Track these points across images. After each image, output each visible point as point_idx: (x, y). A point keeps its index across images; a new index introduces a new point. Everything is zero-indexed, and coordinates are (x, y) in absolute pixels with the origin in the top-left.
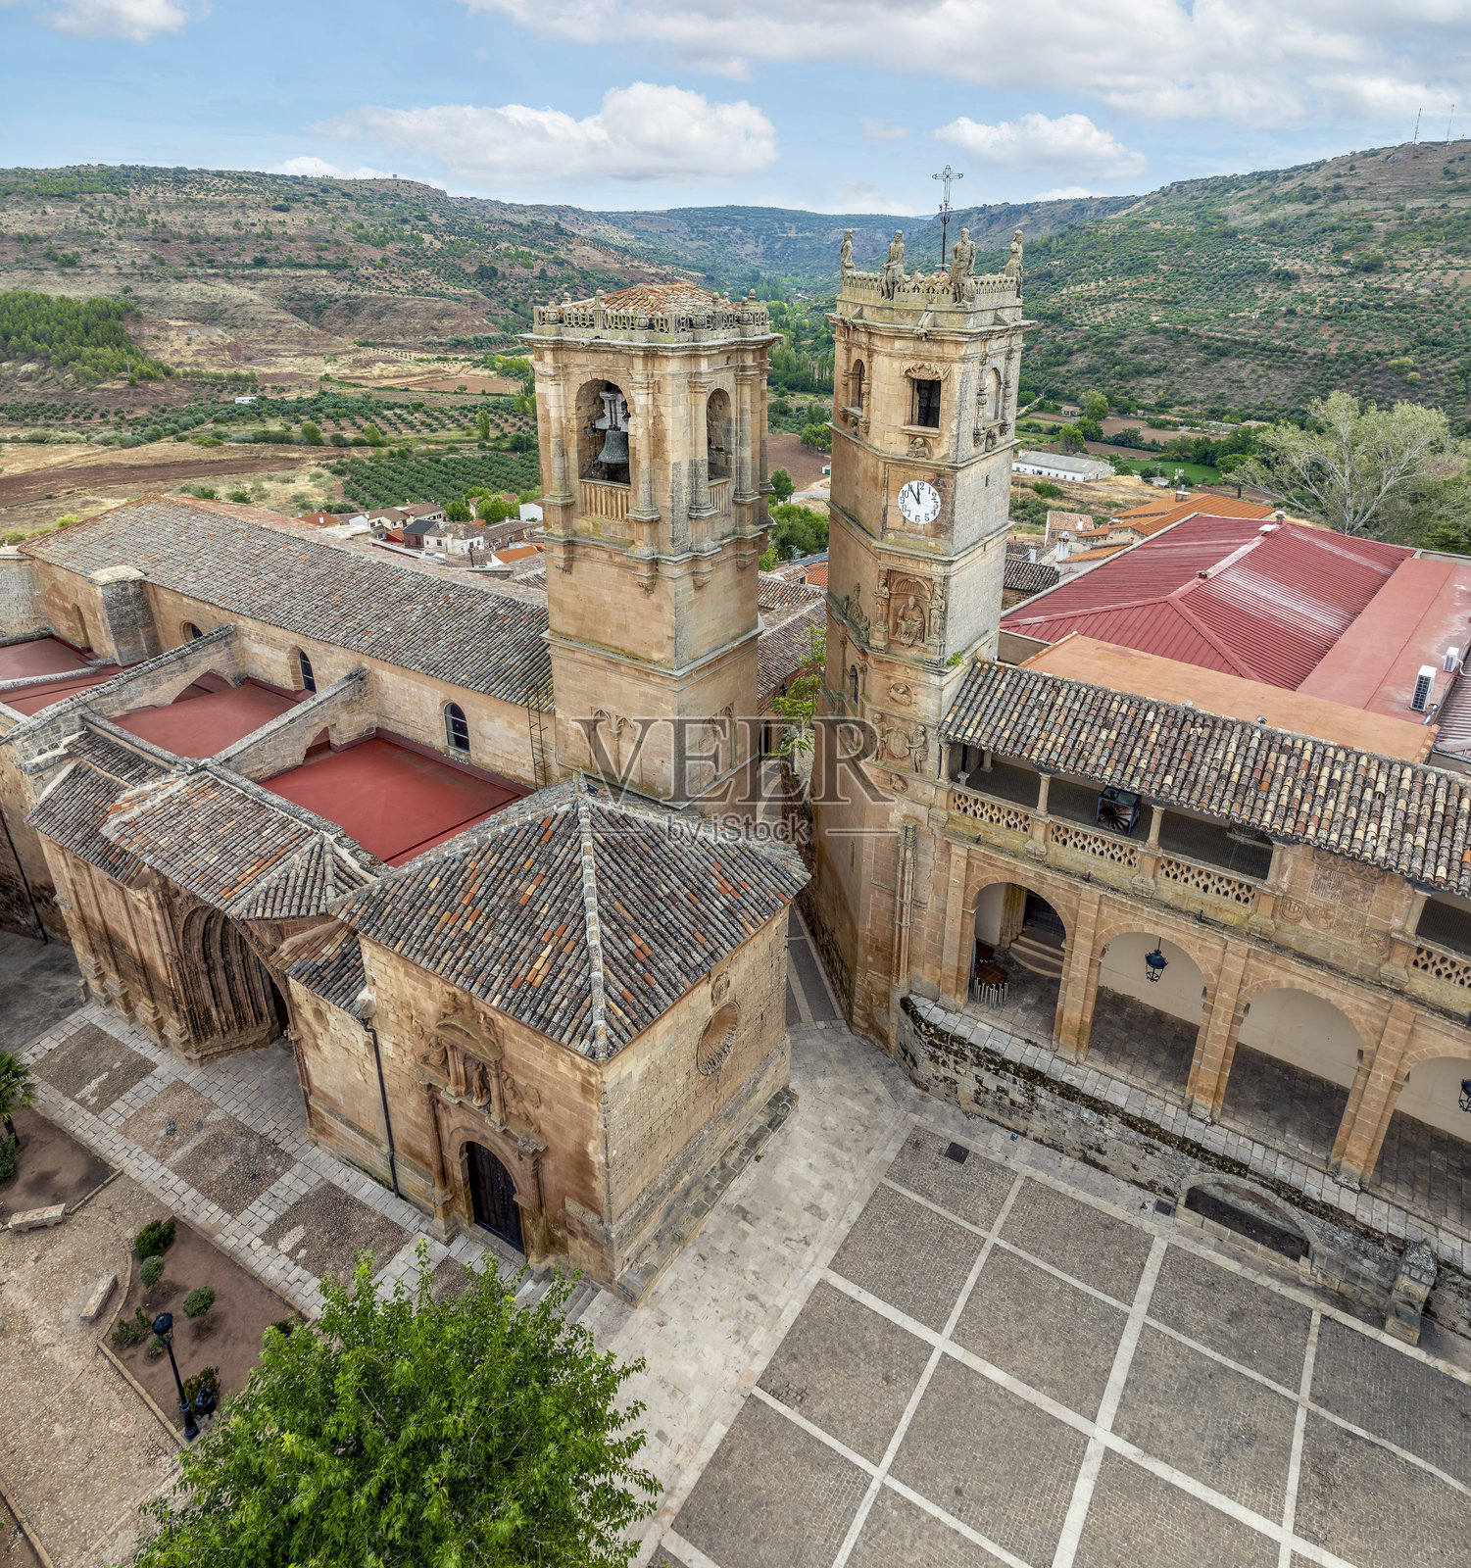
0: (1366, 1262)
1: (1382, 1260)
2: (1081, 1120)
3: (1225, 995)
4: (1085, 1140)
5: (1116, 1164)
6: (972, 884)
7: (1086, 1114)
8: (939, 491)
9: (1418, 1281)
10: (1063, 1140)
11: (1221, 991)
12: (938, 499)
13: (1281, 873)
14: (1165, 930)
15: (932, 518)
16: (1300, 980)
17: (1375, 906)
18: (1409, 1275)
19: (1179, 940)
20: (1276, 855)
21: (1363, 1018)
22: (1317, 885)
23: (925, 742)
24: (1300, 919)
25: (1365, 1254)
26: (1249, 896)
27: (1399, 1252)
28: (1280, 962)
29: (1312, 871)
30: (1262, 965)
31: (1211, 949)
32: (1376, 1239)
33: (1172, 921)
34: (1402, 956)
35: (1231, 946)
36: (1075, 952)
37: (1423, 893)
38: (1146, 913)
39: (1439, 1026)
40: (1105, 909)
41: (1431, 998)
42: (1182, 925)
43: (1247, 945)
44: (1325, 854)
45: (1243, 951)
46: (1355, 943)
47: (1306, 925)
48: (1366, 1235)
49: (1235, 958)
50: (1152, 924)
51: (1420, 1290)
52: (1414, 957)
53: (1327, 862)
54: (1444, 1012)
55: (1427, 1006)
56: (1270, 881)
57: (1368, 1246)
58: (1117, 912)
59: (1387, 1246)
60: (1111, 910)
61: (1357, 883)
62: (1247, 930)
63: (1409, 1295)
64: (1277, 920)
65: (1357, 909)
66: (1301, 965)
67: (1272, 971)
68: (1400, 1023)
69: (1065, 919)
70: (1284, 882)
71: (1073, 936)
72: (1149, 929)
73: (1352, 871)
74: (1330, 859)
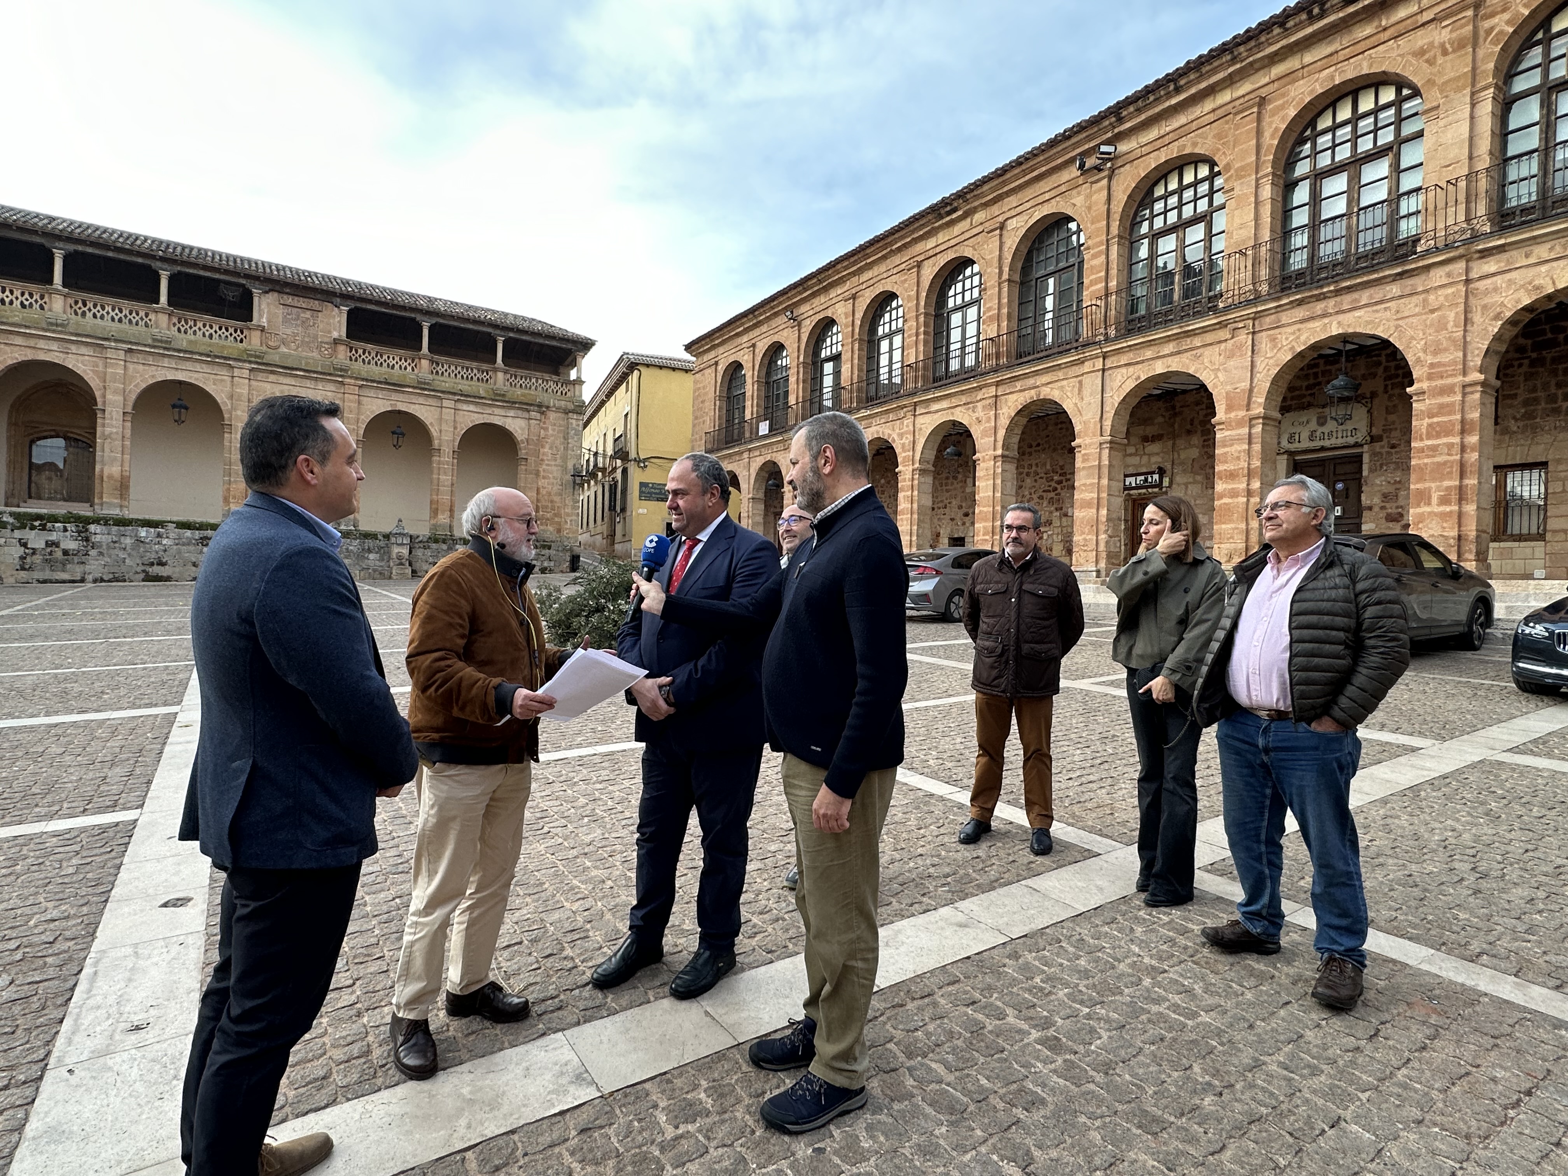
1: (380, 548)
2: (140, 541)
3: (239, 413)
4: (146, 560)
5: (177, 570)
7: (143, 532)
9: (402, 544)
10: (123, 569)
11: (235, 410)
13: (261, 316)
14: (184, 373)
17: (321, 326)
18: (396, 543)
19: (197, 379)
20: (256, 300)
22: (286, 320)
24: (278, 347)
26: (242, 336)
27: (387, 537)
28: (272, 378)
29: (280, 311)
30: (260, 384)
31: (222, 380)
32: (373, 536)
33: (189, 365)
34: (342, 353)
35: (236, 372)
36: (108, 409)
37: (345, 309)
38: (166, 362)
39: (372, 393)
40: (131, 366)
41: (364, 375)
42: (198, 367)
43: (247, 365)
44: (285, 297)
45: (246, 373)
46: (315, 354)
47: (284, 349)
48: (367, 535)
49: (241, 380)
50: (173, 371)
51: (405, 551)
52: (349, 354)
53: (288, 303)
54: (373, 381)
55: (363, 379)
56: (255, 322)
57: (369, 543)
58: (141, 367)
59: (380, 537)
60: (136, 366)
61: (308, 314)
62: (245, 357)
63: (400, 557)
64: (264, 348)
65: (311, 331)
66: (286, 375)
67: (268, 386)
68: (351, 397)
69: (94, 383)
70: (264, 322)
71: (104, 396)
72: (171, 376)
73: (304, 306)
74: (289, 300)
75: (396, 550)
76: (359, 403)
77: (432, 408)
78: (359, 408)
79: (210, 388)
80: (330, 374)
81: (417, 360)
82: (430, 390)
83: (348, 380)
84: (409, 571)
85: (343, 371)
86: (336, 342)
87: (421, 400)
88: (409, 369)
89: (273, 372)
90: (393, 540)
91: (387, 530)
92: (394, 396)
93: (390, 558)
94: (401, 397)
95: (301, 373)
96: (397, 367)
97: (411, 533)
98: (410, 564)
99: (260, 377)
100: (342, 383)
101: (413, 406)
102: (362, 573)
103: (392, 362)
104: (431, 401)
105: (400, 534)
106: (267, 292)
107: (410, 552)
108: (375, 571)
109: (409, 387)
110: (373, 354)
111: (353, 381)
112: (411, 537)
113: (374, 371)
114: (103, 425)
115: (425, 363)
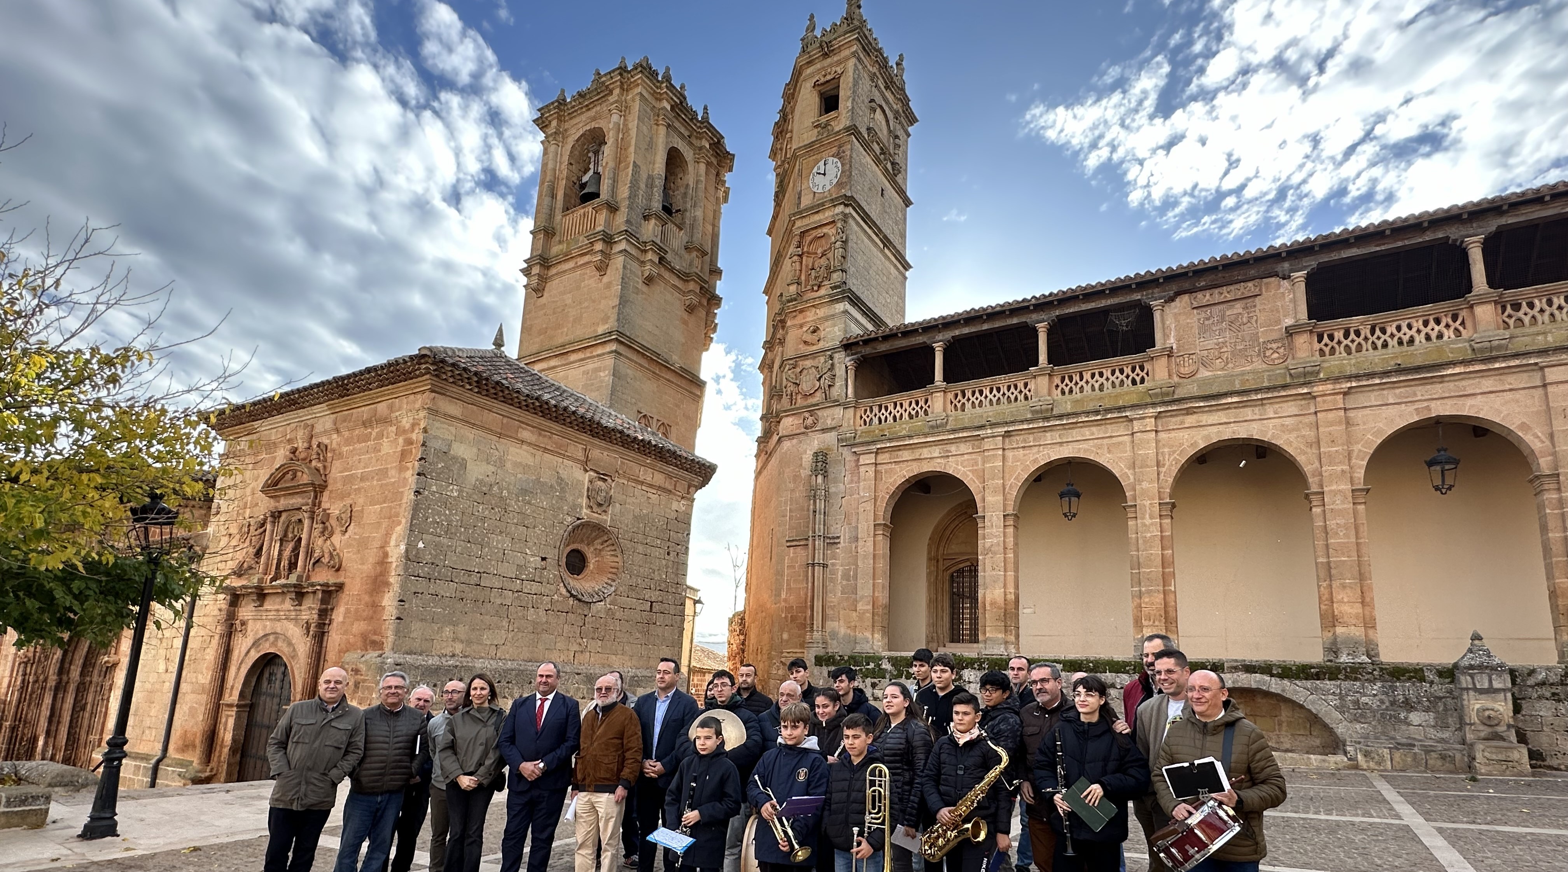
0: (1415, 717)
1: (1434, 700)
3: (1145, 485)
6: (880, 494)
8: (840, 158)
9: (1491, 691)
11: (1140, 481)
12: (839, 164)
13: (1166, 336)
14: (1071, 446)
15: (835, 181)
16: (1214, 429)
17: (1262, 318)
18: (1475, 689)
19: (1085, 451)
20: (1157, 316)
21: (1292, 437)
22: (1204, 330)
23: (832, 365)
24: (1196, 371)
25: (1408, 705)
26: (1143, 374)
27: (1449, 674)
28: (1190, 420)
29: (1194, 319)
30: (1173, 434)
31: (1120, 443)
32: (1415, 674)
33: (1075, 434)
34: (1305, 346)
35: (1137, 425)
36: (988, 515)
37: (1300, 275)
38: (1049, 438)
39: (1373, 398)
40: (1010, 454)
41: (1350, 370)
42: (1087, 433)
43: (1151, 411)
44: (1200, 295)
45: (1150, 423)
46: (1258, 365)
47: (1204, 373)
48: (1398, 673)
49: (1145, 436)
50: (1057, 447)
51: (1503, 707)
52: (1317, 346)
53: (1204, 302)
54: (1371, 375)
55: (1350, 378)
56: (1159, 345)
57: (1404, 689)
58: (1021, 451)
59: (1431, 676)
60: (1016, 453)
61: (1238, 307)
62: (1149, 400)
63: (1489, 721)
64: (1176, 379)
65: (1247, 331)
66: (1211, 409)
67: (1184, 435)
68: (1331, 415)
69: (974, 486)
70: (1172, 341)
71: (984, 500)
72: (1056, 454)
73: (1229, 297)
74: (1205, 297)
75: (1475, 705)
76: (1348, 423)
77: (1518, 395)
78: (1349, 435)
79: (1104, 459)
80: (1285, 387)
81: (1464, 314)
82: (1505, 357)
83: (1318, 389)
84: (1521, 754)
85: (1308, 377)
86: (1291, 332)
87: (1488, 384)
88: (1449, 334)
89: (1189, 412)
90: (1465, 681)
91: (1448, 659)
92: (1421, 392)
93: (1462, 723)
94: (1437, 389)
95: (1235, 399)
96: (1420, 339)
97: (1510, 664)
98: (1522, 738)
99: (1173, 422)
100: (1311, 397)
101: (1470, 402)
102: (1397, 755)
103: (1406, 334)
104: (1513, 381)
105: (1481, 667)
106: (1172, 299)
107: (1517, 709)
108: (1428, 751)
109: (1453, 364)
110: (1365, 331)
111: (1329, 387)
112: (1512, 672)
113: (1373, 358)
114: (984, 538)
115: (1485, 313)
